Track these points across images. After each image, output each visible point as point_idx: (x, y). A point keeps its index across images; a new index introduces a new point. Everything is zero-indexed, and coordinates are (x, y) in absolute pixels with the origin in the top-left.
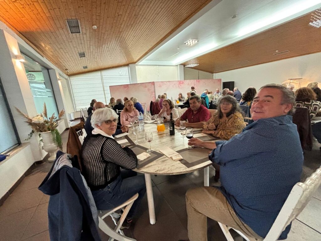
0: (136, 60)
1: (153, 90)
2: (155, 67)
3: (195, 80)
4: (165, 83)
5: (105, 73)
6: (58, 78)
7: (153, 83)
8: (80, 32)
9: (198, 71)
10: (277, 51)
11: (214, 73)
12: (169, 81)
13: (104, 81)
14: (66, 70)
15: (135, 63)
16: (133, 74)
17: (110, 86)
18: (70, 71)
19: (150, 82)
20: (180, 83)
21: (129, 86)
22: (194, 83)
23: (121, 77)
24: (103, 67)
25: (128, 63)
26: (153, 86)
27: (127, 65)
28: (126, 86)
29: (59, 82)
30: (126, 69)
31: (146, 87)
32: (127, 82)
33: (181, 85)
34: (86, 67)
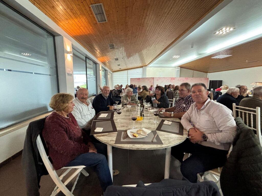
0: (147, 64)
1: (153, 82)
2: (160, 68)
3: (184, 78)
4: (161, 78)
5: (129, 71)
6: (109, 74)
7: (153, 78)
8: (114, 48)
9: (193, 71)
10: (247, 61)
11: (208, 73)
12: (164, 78)
13: (128, 76)
14: (112, 70)
15: (146, 66)
16: (144, 72)
17: (131, 78)
18: (114, 70)
19: (152, 78)
20: (172, 79)
21: (140, 79)
22: (183, 79)
23: (138, 73)
24: (129, 68)
25: (143, 66)
26: (153, 80)
27: (142, 67)
28: (139, 79)
29: (109, 76)
30: (141, 69)
31: (149, 80)
32: (140, 77)
33: (172, 80)
34: (121, 69)
